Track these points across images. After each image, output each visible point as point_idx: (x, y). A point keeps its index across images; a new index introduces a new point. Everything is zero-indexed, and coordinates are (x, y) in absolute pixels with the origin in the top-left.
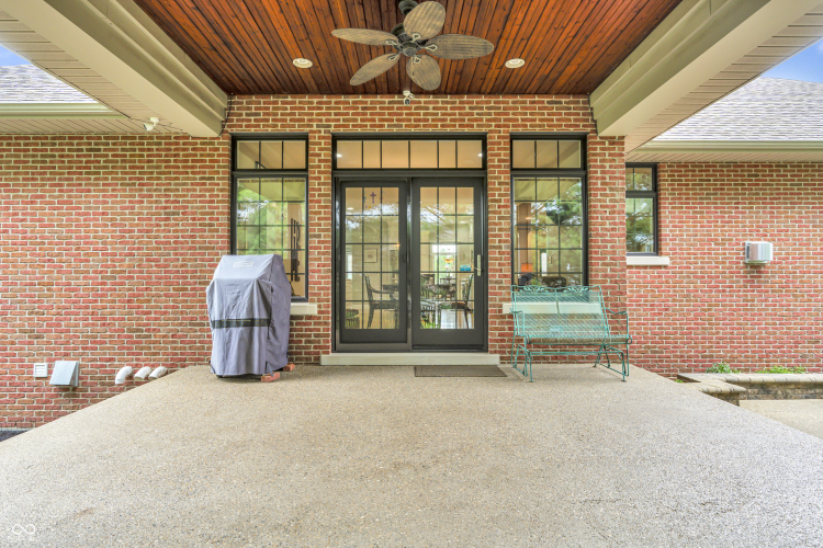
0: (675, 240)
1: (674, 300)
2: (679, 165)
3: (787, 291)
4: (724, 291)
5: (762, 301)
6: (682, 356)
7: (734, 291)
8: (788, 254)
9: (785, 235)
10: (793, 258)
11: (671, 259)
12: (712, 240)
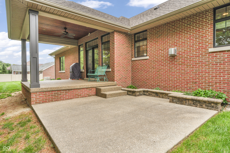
0: (150, 51)
1: (150, 69)
2: (152, 28)
3: (184, 64)
4: (163, 65)
5: (175, 68)
6: (152, 85)
7: (166, 65)
8: (185, 51)
9: (184, 44)
10: (187, 52)
11: (149, 57)
12: (160, 50)
